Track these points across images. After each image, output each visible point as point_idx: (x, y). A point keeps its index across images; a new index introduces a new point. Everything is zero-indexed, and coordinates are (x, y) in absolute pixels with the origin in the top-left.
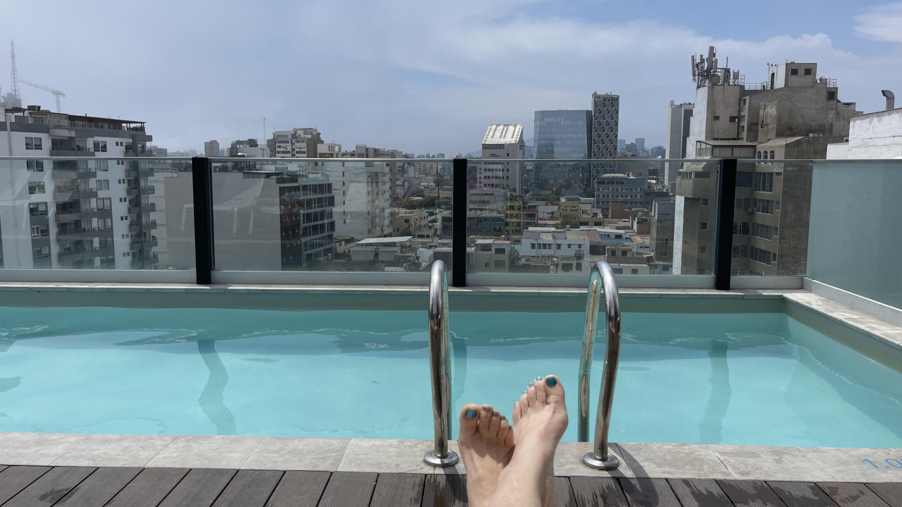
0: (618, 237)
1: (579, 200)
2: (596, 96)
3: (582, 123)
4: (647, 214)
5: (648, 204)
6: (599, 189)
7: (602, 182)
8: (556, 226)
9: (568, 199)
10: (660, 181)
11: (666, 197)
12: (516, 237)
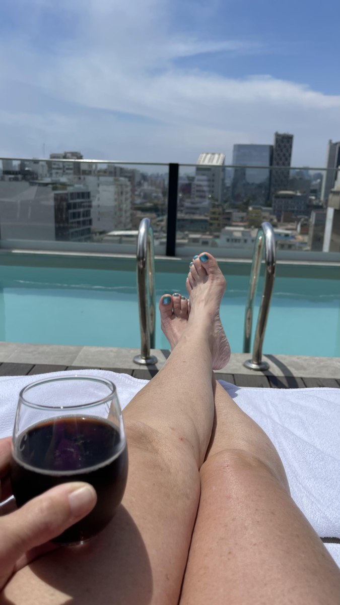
0: (287, 235)
1: (261, 209)
2: (277, 135)
3: (266, 155)
4: (307, 220)
5: (308, 214)
6: (275, 202)
7: (278, 197)
8: (245, 227)
9: (254, 208)
10: (318, 197)
11: (321, 209)
12: (216, 234)
